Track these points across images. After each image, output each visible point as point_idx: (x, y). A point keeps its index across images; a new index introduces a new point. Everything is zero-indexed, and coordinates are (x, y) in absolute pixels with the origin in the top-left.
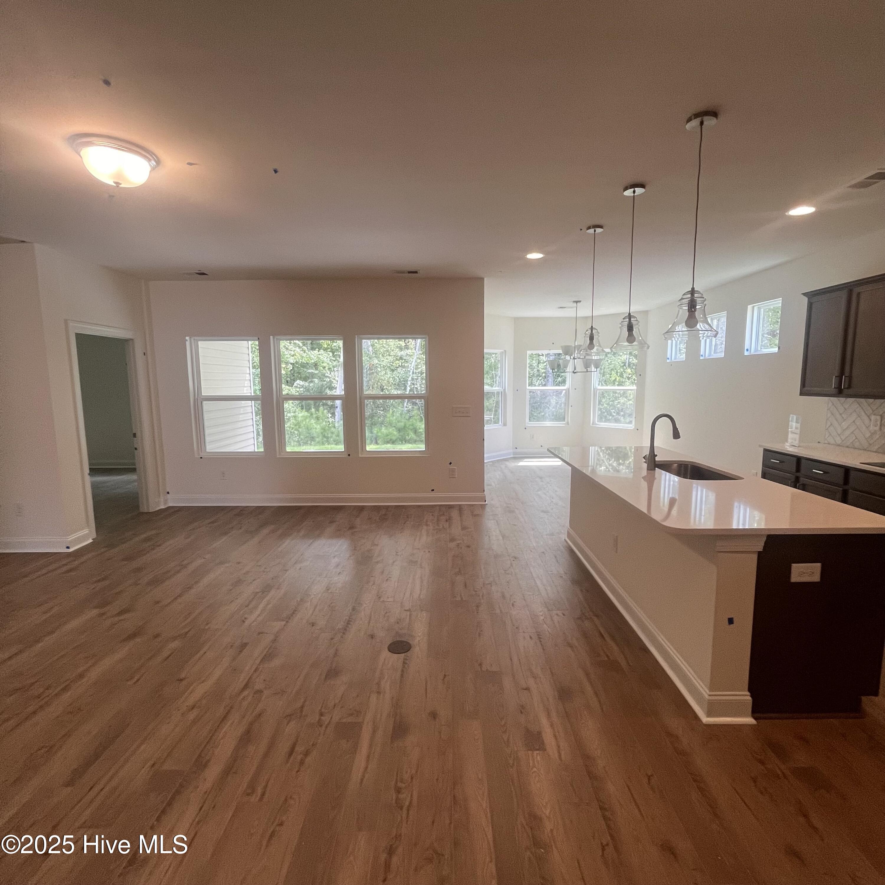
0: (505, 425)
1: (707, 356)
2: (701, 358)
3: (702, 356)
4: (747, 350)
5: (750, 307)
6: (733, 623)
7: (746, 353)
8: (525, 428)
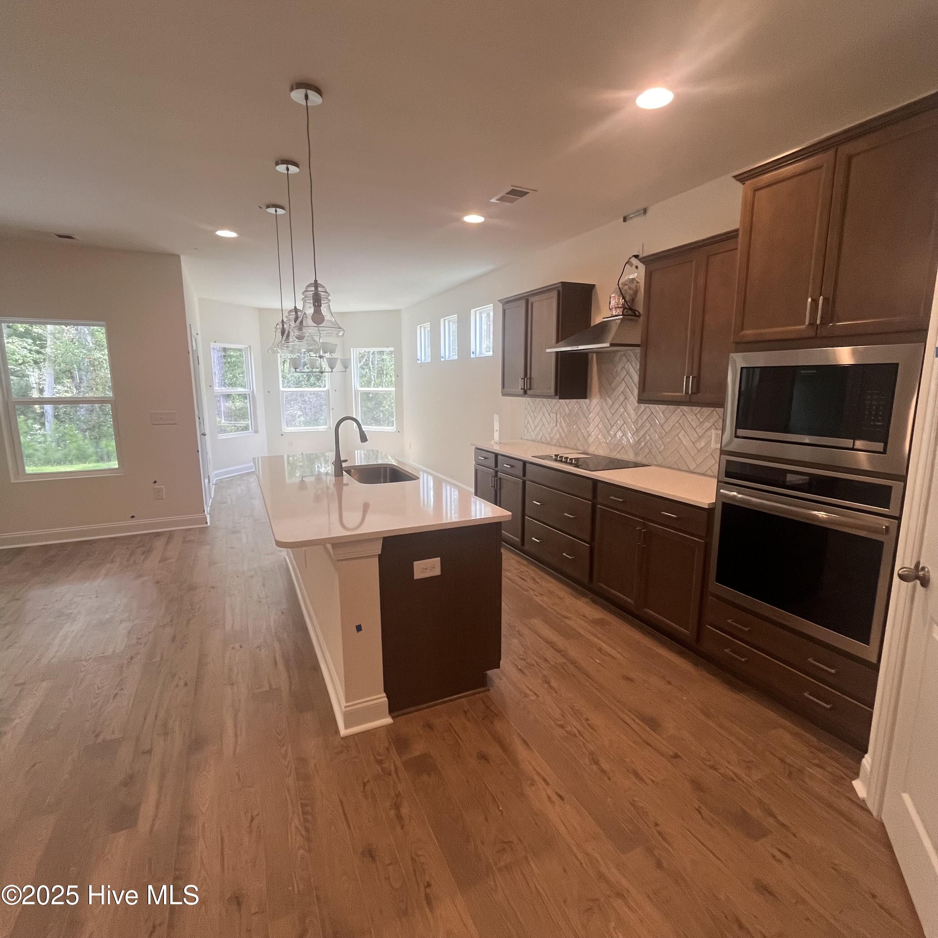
0: (256, 432)
1: (447, 357)
2: (442, 360)
3: (443, 357)
4: (473, 353)
5: (473, 311)
6: (361, 630)
7: (472, 356)
8: (282, 435)
